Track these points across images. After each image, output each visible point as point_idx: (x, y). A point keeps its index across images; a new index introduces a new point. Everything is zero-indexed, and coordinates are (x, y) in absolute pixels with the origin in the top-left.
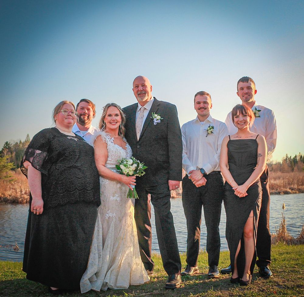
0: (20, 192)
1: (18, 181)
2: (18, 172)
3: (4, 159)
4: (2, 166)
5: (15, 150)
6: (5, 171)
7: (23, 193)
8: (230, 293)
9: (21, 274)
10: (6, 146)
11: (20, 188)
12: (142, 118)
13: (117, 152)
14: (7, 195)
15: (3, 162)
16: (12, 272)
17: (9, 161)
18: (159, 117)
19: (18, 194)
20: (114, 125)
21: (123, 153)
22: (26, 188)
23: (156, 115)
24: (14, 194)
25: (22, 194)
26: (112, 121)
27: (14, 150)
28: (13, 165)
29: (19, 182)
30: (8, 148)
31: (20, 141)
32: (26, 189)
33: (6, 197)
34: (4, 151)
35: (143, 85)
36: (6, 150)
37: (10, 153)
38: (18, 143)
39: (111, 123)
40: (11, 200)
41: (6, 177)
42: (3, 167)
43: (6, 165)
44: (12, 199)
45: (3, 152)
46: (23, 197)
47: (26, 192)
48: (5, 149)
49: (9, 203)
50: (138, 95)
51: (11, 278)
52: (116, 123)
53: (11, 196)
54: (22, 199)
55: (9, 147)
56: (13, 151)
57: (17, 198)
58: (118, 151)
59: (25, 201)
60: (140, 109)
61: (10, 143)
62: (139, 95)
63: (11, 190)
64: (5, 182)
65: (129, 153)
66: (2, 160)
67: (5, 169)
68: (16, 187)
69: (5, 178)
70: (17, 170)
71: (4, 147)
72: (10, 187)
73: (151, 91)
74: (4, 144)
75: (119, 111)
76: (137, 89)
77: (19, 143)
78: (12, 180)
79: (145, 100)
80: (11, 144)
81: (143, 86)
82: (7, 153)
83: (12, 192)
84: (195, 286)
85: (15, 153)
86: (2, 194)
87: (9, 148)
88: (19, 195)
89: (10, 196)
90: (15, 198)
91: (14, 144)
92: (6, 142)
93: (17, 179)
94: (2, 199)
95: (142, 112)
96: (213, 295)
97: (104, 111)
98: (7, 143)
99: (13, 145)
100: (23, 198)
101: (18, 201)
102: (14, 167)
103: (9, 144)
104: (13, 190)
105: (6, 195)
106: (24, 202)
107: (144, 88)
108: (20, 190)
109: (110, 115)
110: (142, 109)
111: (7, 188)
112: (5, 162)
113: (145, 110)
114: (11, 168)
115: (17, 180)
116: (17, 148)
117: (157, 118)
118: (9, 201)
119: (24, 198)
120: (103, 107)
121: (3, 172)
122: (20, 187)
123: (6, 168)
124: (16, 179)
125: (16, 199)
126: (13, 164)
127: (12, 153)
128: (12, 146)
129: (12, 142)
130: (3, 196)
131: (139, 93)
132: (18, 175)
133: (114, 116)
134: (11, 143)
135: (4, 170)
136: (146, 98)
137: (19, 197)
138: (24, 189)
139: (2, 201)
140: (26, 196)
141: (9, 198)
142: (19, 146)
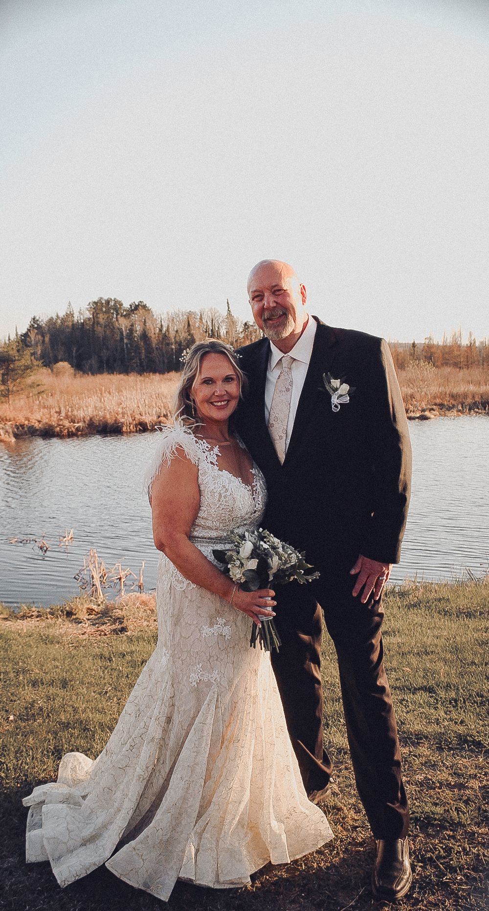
0: (57, 413)
1: (54, 391)
2: (55, 370)
4: (23, 367)
5: (49, 331)
6: (29, 374)
7: (63, 414)
10: (34, 323)
11: (58, 406)
13: (225, 497)
14: (34, 421)
18: (345, 388)
19: (53, 419)
20: (223, 408)
23: (335, 383)
24: (46, 418)
25: (61, 419)
26: (217, 399)
27: (46, 330)
29: (55, 394)
30: (36, 328)
31: (58, 314)
32: (68, 408)
33: (33, 424)
34: (31, 333)
35: (276, 288)
36: (33, 331)
37: (40, 336)
38: (54, 319)
39: (213, 404)
40: (41, 431)
41: (31, 386)
42: (24, 369)
44: (43, 429)
45: (29, 335)
46: (62, 425)
48: (32, 329)
49: (38, 435)
50: (265, 321)
53: (41, 423)
54: (60, 428)
55: (38, 325)
56: (46, 332)
57: (51, 426)
58: (228, 493)
59: (66, 431)
60: (280, 360)
61: (39, 318)
62: (269, 323)
63: (42, 410)
64: (31, 396)
68: (50, 402)
70: (55, 366)
71: (30, 327)
72: (40, 404)
73: (304, 301)
74: (30, 320)
76: (261, 304)
77: (55, 317)
78: (43, 392)
79: (288, 334)
80: (42, 321)
81: (277, 293)
82: (36, 335)
83: (44, 415)
85: (48, 336)
86: (26, 419)
87: (39, 328)
88: (55, 420)
89: (39, 422)
90: (49, 426)
91: (47, 319)
93: (51, 388)
94: (26, 429)
95: (286, 372)
98: (34, 319)
99: (45, 321)
100: (62, 427)
101: (53, 432)
103: (38, 320)
104: (45, 411)
105: (32, 422)
106: (64, 434)
107: (279, 300)
108: (57, 411)
110: (285, 363)
111: (34, 406)
113: (294, 364)
116: (51, 327)
117: (340, 391)
118: (38, 433)
119: (64, 426)
121: (25, 378)
122: (58, 403)
124: (49, 387)
125: (49, 429)
127: (43, 336)
128: (44, 323)
130: (26, 422)
131: (266, 315)
132: (55, 377)
133: (219, 382)
134: (41, 318)
137: (56, 425)
138: (65, 407)
139: (25, 432)
140: (67, 423)
141: (37, 425)
142: (55, 324)
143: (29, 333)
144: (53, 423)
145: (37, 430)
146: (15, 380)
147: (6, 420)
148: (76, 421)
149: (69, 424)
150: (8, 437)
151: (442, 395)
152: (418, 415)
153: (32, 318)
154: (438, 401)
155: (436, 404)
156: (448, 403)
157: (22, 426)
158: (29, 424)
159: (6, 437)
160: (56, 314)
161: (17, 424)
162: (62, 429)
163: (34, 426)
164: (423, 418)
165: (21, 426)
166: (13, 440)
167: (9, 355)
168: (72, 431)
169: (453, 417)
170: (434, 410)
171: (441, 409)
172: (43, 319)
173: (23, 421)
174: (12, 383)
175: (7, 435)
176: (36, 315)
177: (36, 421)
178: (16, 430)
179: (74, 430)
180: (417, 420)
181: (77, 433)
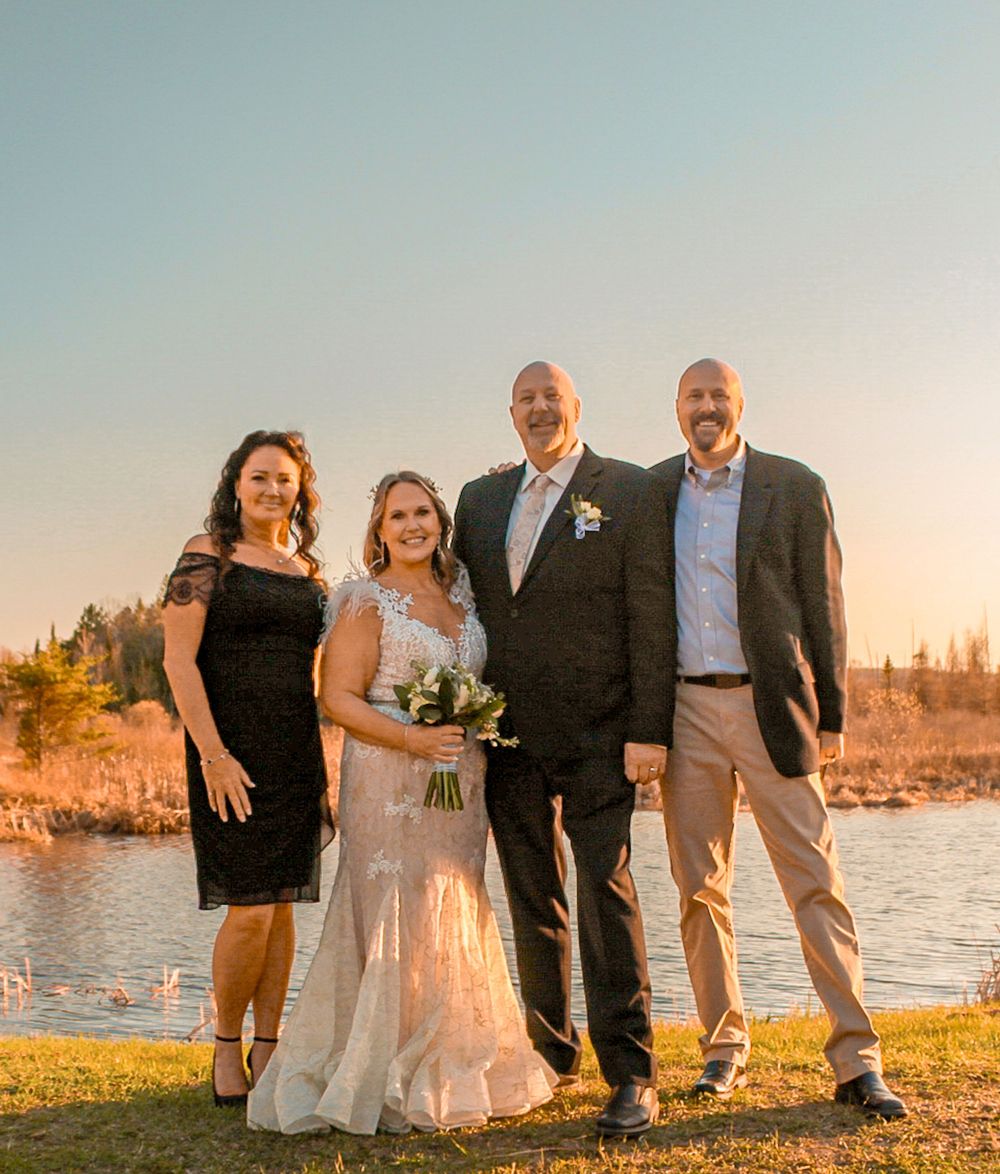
0: (138, 790)
1: (131, 751)
2: (131, 718)
3: (78, 670)
4: (71, 697)
5: (121, 637)
6: (82, 713)
7: (150, 794)
8: (840, 1155)
9: (108, 1077)
10: (90, 619)
11: (139, 779)
12: (537, 512)
14: (91, 804)
15: (76, 682)
16: (80, 1070)
17: (101, 677)
18: (595, 513)
19: (129, 801)
20: (415, 546)
21: (438, 648)
22: (162, 778)
23: (585, 505)
24: (117, 799)
25: (147, 801)
26: (409, 535)
27: (116, 635)
28: (110, 693)
29: (134, 757)
30: (94, 630)
31: (140, 601)
32: (160, 782)
33: (89, 809)
34: (82, 640)
35: (551, 392)
36: (87, 636)
37: (101, 648)
38: (133, 611)
39: (404, 542)
40: (106, 823)
41: (86, 737)
42: (73, 701)
43: (87, 693)
44: (109, 820)
45: (78, 646)
46: (149, 813)
47: (160, 793)
48: (84, 631)
49: (100, 832)
50: (531, 427)
51: (75, 1089)
52: (421, 540)
53: (106, 808)
54: (146, 819)
55: (98, 623)
56: (114, 639)
57: (127, 813)
59: (157, 824)
60: (534, 481)
61: (101, 609)
62: (535, 429)
63: (107, 784)
64: (84, 756)
65: (469, 649)
66: (73, 674)
67: (81, 705)
68: (124, 771)
69: (83, 741)
70: (131, 709)
71: (82, 627)
72: (102, 774)
73: (577, 417)
74: (81, 613)
75: (426, 496)
76: (529, 407)
77: (133, 608)
78: (110, 748)
79: (555, 447)
80: (106, 615)
81: (551, 398)
82: (93, 646)
83: (110, 793)
84: (717, 1127)
85: (119, 646)
86: (75, 799)
87: (100, 630)
88: (135, 803)
89: (102, 806)
90: (121, 814)
91: (117, 612)
92: (87, 606)
93: (126, 745)
94: (75, 818)
95: (540, 493)
96: (775, 1159)
97: (377, 500)
98: (90, 611)
99: (112, 617)
100: (148, 815)
101: (130, 824)
102: (116, 698)
103: (98, 614)
104: (114, 786)
105: (87, 805)
106: (154, 830)
107: (553, 405)
108: (137, 786)
109: (398, 515)
110: (538, 484)
111: (91, 776)
112: (81, 682)
113: (549, 488)
114: (104, 703)
115: (128, 749)
116: (127, 627)
117: (589, 516)
118: (99, 827)
119: (152, 814)
120: (373, 490)
121: (75, 719)
122: (139, 773)
123: (86, 702)
124: (122, 743)
125: (122, 820)
126: (111, 688)
127: (109, 648)
128: (110, 621)
129: (111, 608)
130: (76, 806)
131: (533, 422)
132: (131, 729)
133: (411, 516)
134: (106, 609)
135: (81, 709)
136: (558, 441)
137: (136, 812)
138: (155, 781)
139: (73, 826)
140: (159, 809)
141: (97, 813)
142: (135, 619)
143: (79, 641)
144: (131, 809)
145: (97, 822)
146: (54, 723)
147: (35, 801)
148: (179, 805)
149: (163, 810)
150: (37, 832)
151: (938, 762)
152: (885, 799)
153: (85, 610)
154: (928, 772)
155: (923, 779)
156: (948, 776)
157: (68, 814)
158: (80, 809)
159: (33, 833)
160: (136, 602)
161: (58, 808)
162: (149, 821)
163: (92, 815)
164: (895, 804)
165: (65, 813)
166: (49, 839)
167: (43, 671)
168: (169, 825)
169: (956, 803)
170: (919, 790)
171: (934, 788)
172: (111, 612)
173: (70, 803)
174: (47, 728)
175: (35, 829)
176: (94, 603)
177: (97, 806)
178: (53, 820)
179: (173, 823)
180: (882, 808)
181: (180, 829)
